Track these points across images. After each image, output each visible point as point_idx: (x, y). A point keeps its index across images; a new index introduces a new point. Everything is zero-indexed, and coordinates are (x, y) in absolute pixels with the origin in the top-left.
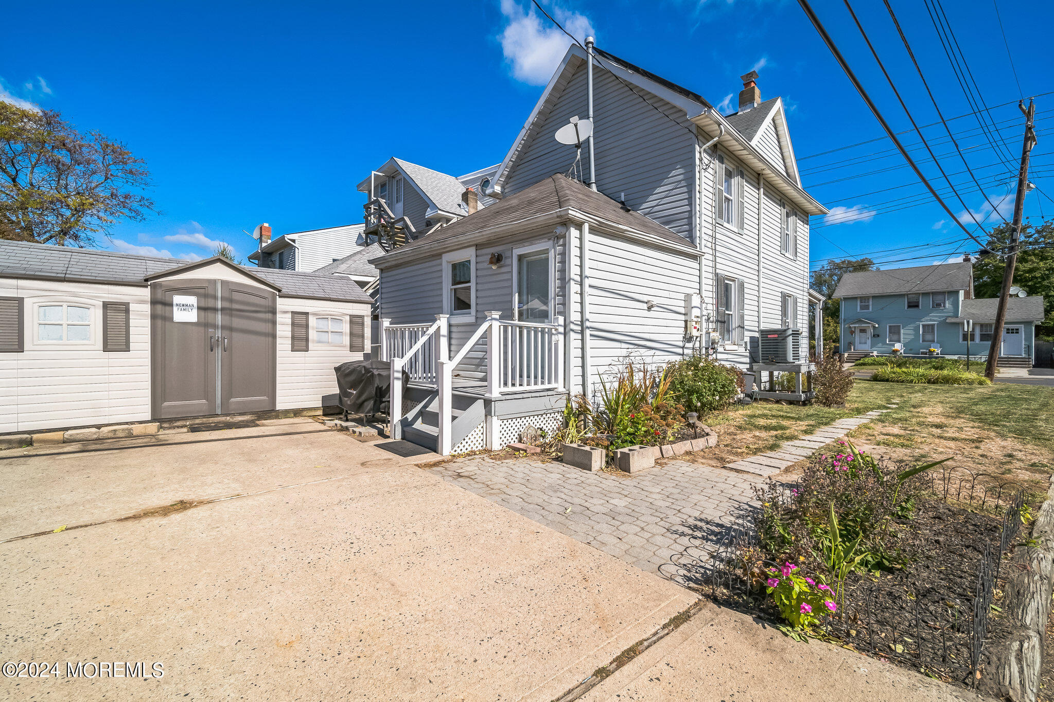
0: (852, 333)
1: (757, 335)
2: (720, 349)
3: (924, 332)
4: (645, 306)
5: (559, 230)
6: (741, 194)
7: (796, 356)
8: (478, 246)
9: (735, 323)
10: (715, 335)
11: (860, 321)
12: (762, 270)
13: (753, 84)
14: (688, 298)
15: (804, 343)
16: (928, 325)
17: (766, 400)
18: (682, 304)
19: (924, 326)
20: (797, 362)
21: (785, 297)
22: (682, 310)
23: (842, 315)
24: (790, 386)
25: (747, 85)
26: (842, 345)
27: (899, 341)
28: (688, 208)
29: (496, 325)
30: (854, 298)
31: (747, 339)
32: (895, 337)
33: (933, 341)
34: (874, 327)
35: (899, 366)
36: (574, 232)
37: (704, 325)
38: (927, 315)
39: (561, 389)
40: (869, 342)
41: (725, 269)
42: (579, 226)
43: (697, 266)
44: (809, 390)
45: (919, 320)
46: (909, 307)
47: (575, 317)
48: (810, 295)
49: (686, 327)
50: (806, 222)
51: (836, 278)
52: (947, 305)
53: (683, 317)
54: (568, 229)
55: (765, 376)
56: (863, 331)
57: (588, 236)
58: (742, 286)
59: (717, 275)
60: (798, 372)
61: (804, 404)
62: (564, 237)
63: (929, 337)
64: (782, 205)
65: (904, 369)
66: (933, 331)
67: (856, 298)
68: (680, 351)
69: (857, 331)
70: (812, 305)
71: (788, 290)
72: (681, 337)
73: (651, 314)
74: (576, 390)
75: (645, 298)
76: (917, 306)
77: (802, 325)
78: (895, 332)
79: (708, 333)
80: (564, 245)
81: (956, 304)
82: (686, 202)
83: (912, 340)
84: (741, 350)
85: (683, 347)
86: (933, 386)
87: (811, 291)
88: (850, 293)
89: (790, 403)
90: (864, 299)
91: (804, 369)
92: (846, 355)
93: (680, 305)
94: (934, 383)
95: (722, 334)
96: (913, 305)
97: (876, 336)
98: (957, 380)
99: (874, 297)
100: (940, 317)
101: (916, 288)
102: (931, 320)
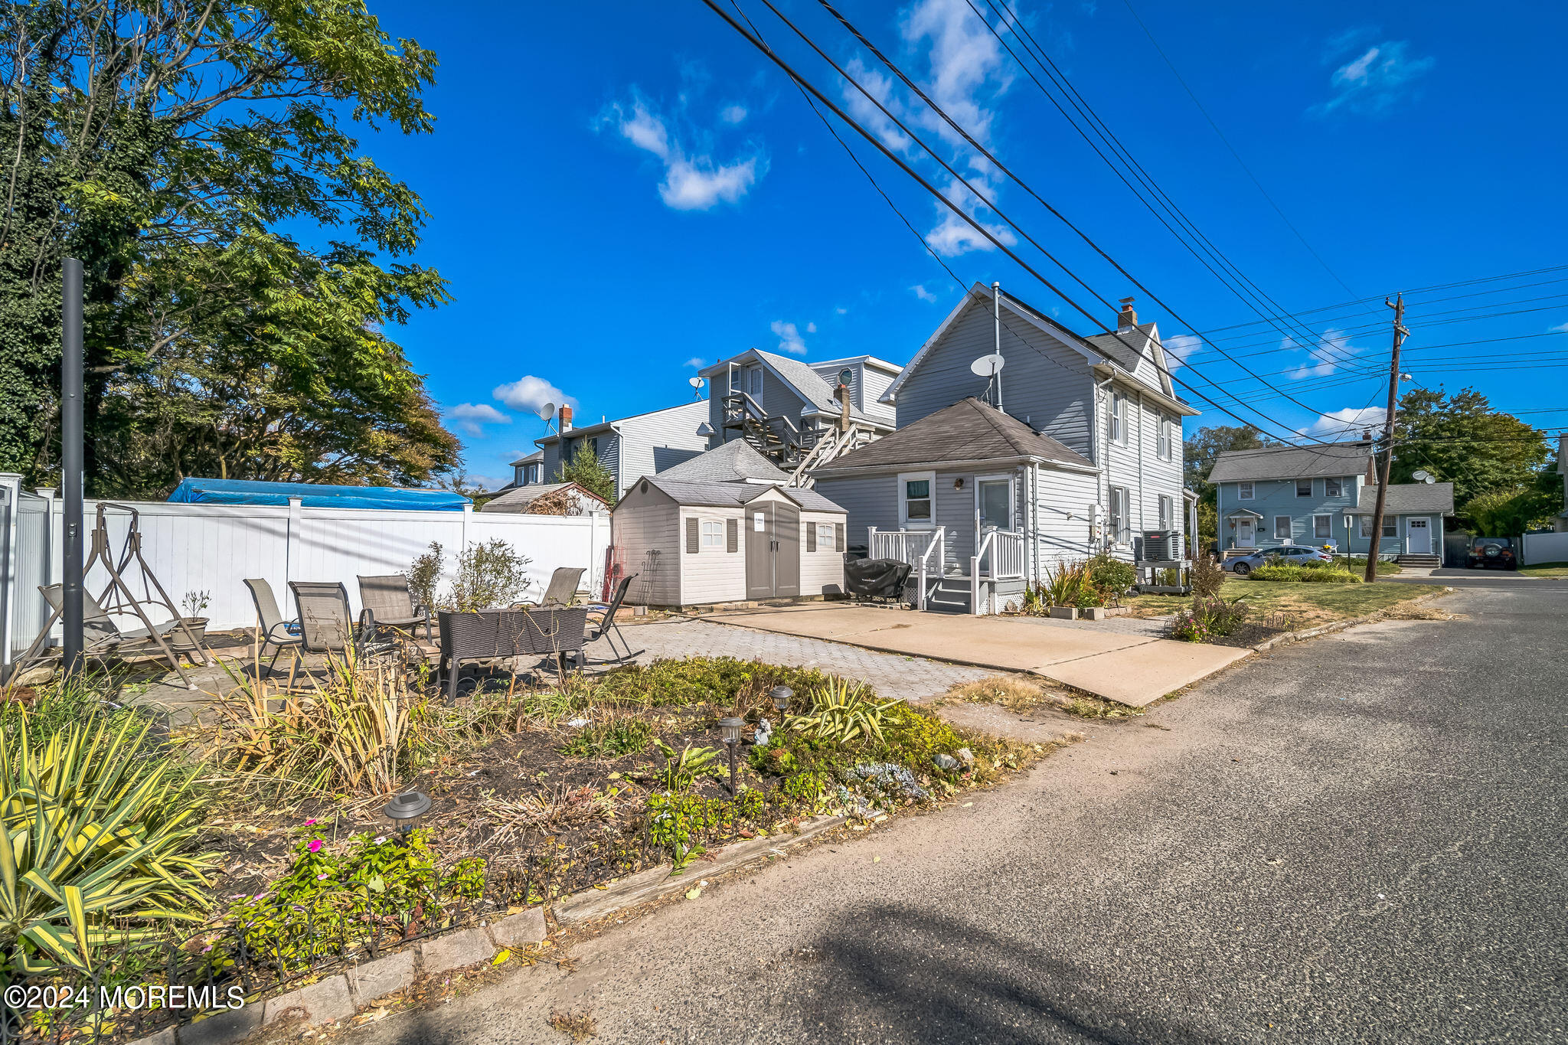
0: (1233, 526)
1: (1139, 535)
2: (1114, 549)
3: (1317, 525)
4: (1066, 517)
5: (1020, 468)
6: (1125, 414)
7: (1176, 554)
8: (938, 471)
9: (1122, 525)
10: (1110, 537)
11: (1241, 512)
12: (1143, 476)
13: (1130, 309)
14: (1092, 508)
15: (1181, 540)
16: (1322, 517)
17: (1150, 593)
18: (1087, 512)
19: (1317, 518)
20: (1176, 560)
21: (1161, 498)
22: (1087, 518)
23: (1220, 505)
24: (1171, 580)
25: (1125, 308)
26: (1220, 539)
27: (1289, 537)
28: (1087, 434)
29: (995, 534)
30: (1234, 484)
31: (1132, 540)
32: (1283, 531)
33: (1329, 536)
34: (1259, 519)
35: (1276, 564)
36: (1029, 469)
37: (1103, 528)
38: (1320, 505)
39: (1023, 578)
40: (1253, 537)
41: (1116, 481)
42: (1032, 464)
43: (1096, 481)
44: (1188, 584)
45: (1312, 511)
46: (1300, 494)
47: (1031, 527)
48: (1184, 494)
49: (1090, 531)
50: (1179, 423)
51: (1211, 451)
52: (1343, 493)
53: (1088, 523)
54: (1026, 467)
55: (1148, 571)
56: (1246, 523)
57: (1039, 471)
58: (1127, 492)
59: (1110, 486)
60: (1178, 568)
61: (1184, 595)
62: (1022, 472)
63: (1323, 532)
64: (1158, 413)
65: (1280, 568)
66: (1328, 525)
67: (1235, 484)
68: (1086, 550)
69: (1239, 524)
70: (1187, 504)
71: (1166, 492)
72: (1087, 540)
73: (1070, 522)
74: (1032, 578)
75: (1066, 511)
76: (1309, 494)
77: (1178, 525)
78: (1283, 523)
79: (1106, 536)
80: (1022, 478)
81: (1353, 492)
82: (1086, 429)
83: (1303, 535)
84: (1128, 549)
85: (1089, 547)
86: (1305, 584)
87: (1186, 491)
88: (1230, 478)
89: (1171, 594)
90: (1246, 484)
91: (1183, 566)
92: (1226, 554)
93: (1085, 514)
94: (1308, 581)
95: (1115, 536)
96: (1304, 493)
97: (1261, 530)
98: (1330, 579)
99: (1257, 482)
100: (1335, 507)
101: (1307, 472)
102: (1325, 511)
